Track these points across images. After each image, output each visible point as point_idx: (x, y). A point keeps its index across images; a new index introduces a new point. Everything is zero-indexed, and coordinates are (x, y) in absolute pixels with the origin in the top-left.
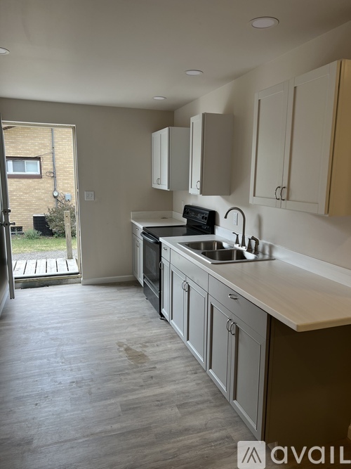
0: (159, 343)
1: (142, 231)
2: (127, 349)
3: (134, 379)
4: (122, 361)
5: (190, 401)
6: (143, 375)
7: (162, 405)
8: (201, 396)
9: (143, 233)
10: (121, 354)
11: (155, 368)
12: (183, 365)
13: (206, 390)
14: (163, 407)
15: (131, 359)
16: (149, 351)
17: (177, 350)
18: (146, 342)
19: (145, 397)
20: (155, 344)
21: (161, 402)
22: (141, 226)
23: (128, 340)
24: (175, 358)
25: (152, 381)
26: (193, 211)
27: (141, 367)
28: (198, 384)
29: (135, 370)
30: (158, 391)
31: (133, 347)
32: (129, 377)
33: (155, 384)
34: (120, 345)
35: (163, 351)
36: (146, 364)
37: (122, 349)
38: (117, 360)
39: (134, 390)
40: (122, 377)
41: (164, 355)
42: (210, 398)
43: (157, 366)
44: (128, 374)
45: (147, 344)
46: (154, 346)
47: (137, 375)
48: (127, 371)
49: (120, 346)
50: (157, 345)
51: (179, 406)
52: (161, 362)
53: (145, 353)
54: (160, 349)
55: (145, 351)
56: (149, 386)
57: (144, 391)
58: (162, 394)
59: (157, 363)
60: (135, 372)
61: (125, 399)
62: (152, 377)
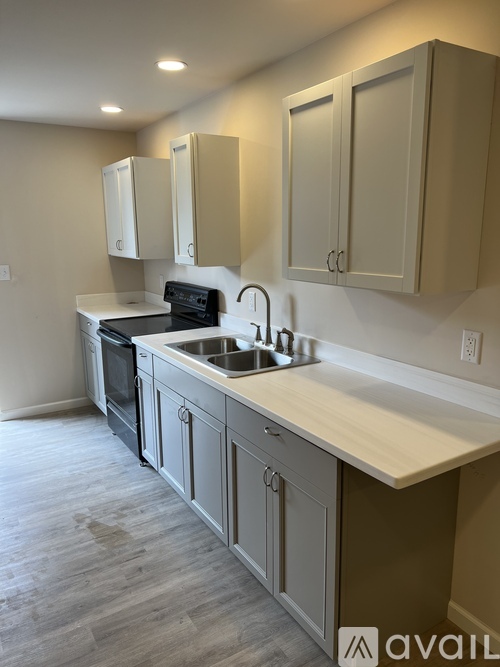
0: (143, 507)
1: (98, 326)
2: (93, 526)
3: (110, 577)
4: (86, 548)
5: (208, 600)
6: (125, 568)
7: (163, 616)
8: (224, 588)
9: (101, 330)
10: (83, 534)
11: (143, 551)
12: (189, 540)
13: (231, 577)
14: (166, 619)
15: (101, 542)
16: (129, 522)
17: (174, 515)
18: (123, 509)
19: (133, 607)
20: (138, 509)
21: (160, 613)
22: (96, 318)
23: (91, 509)
24: (173, 530)
25: (141, 577)
26: (180, 290)
27: (119, 553)
28: (216, 569)
29: (110, 561)
30: (154, 591)
31: (101, 520)
32: (102, 575)
33: (146, 580)
34: (79, 519)
35: (153, 519)
36: (127, 547)
37: (83, 526)
38: (77, 547)
39: (112, 598)
40: (89, 577)
41: (156, 526)
42: (239, 590)
43: (147, 547)
44: (98, 570)
45: (125, 512)
46: (137, 514)
47: (115, 569)
48: (96, 565)
49: (79, 521)
50: (142, 512)
51: (193, 614)
52: (151, 539)
53: (123, 528)
54: (148, 516)
55: (123, 524)
56: (137, 585)
57: (129, 596)
58: (161, 596)
59: (145, 542)
60: (110, 565)
61: (99, 617)
62: (140, 569)
